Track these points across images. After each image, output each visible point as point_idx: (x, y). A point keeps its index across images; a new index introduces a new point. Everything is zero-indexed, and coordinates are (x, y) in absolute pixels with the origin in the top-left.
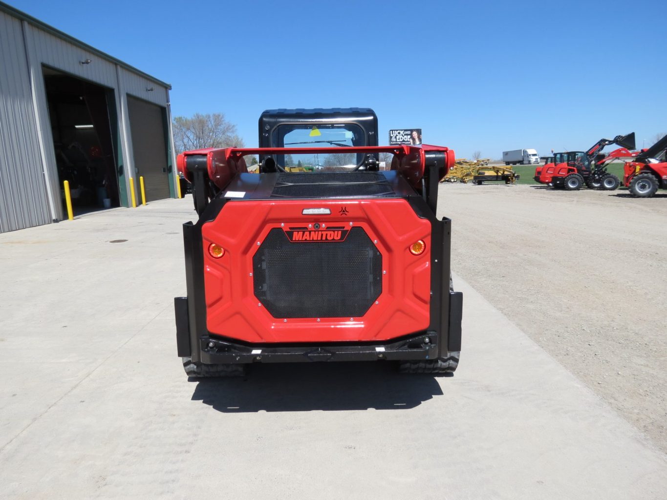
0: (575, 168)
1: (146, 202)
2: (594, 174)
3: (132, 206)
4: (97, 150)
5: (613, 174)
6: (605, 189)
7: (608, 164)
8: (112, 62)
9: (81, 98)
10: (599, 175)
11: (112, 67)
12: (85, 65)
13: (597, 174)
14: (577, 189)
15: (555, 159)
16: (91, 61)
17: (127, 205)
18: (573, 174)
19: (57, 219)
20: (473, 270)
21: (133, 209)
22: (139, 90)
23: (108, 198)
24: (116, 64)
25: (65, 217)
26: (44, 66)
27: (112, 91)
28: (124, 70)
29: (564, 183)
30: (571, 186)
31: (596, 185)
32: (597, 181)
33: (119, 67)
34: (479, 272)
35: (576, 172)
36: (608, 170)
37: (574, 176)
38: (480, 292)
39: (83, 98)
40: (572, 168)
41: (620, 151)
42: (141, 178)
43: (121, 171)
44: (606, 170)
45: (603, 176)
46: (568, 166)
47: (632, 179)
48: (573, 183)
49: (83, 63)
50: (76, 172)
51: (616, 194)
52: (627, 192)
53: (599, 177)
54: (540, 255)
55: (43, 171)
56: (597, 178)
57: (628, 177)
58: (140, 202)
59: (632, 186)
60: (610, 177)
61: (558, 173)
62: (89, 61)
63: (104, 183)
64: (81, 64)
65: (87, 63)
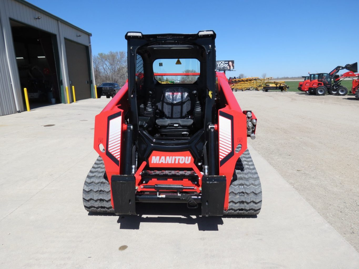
0: (322, 83)
1: (76, 100)
2: (333, 86)
3: (68, 103)
4: (47, 70)
5: (344, 86)
6: (339, 95)
7: (341, 81)
8: (56, 20)
9: (38, 40)
10: (336, 87)
11: (55, 22)
12: (38, 20)
13: (335, 86)
14: (323, 95)
15: (311, 77)
16: (41, 18)
17: (65, 103)
18: (321, 86)
19: (19, 111)
20: (269, 150)
21: (68, 104)
22: (72, 36)
23: (54, 98)
24: (58, 20)
25: (25, 109)
26: (11, 19)
27: (55, 36)
28: (63, 24)
29: (316, 91)
30: (320, 93)
31: (334, 93)
32: (335, 91)
33: (59, 22)
34: (273, 151)
35: (323, 85)
36: (341, 84)
37: (322, 87)
38: (276, 168)
39: (39, 40)
40: (321, 82)
41: (349, 73)
42: (73, 87)
43: (61, 83)
44: (340, 84)
45: (339, 87)
46: (318, 81)
47: (357, 89)
48: (321, 91)
49: (36, 19)
50: (37, 83)
51: (347, 98)
52: (354, 97)
53: (336, 88)
54: (311, 138)
55: (11, 82)
56: (335, 88)
57: (355, 88)
58: (72, 101)
59: (357, 93)
60: (343, 88)
61: (312, 86)
62: (40, 17)
63: (51, 90)
64: (35, 19)
65: (39, 19)
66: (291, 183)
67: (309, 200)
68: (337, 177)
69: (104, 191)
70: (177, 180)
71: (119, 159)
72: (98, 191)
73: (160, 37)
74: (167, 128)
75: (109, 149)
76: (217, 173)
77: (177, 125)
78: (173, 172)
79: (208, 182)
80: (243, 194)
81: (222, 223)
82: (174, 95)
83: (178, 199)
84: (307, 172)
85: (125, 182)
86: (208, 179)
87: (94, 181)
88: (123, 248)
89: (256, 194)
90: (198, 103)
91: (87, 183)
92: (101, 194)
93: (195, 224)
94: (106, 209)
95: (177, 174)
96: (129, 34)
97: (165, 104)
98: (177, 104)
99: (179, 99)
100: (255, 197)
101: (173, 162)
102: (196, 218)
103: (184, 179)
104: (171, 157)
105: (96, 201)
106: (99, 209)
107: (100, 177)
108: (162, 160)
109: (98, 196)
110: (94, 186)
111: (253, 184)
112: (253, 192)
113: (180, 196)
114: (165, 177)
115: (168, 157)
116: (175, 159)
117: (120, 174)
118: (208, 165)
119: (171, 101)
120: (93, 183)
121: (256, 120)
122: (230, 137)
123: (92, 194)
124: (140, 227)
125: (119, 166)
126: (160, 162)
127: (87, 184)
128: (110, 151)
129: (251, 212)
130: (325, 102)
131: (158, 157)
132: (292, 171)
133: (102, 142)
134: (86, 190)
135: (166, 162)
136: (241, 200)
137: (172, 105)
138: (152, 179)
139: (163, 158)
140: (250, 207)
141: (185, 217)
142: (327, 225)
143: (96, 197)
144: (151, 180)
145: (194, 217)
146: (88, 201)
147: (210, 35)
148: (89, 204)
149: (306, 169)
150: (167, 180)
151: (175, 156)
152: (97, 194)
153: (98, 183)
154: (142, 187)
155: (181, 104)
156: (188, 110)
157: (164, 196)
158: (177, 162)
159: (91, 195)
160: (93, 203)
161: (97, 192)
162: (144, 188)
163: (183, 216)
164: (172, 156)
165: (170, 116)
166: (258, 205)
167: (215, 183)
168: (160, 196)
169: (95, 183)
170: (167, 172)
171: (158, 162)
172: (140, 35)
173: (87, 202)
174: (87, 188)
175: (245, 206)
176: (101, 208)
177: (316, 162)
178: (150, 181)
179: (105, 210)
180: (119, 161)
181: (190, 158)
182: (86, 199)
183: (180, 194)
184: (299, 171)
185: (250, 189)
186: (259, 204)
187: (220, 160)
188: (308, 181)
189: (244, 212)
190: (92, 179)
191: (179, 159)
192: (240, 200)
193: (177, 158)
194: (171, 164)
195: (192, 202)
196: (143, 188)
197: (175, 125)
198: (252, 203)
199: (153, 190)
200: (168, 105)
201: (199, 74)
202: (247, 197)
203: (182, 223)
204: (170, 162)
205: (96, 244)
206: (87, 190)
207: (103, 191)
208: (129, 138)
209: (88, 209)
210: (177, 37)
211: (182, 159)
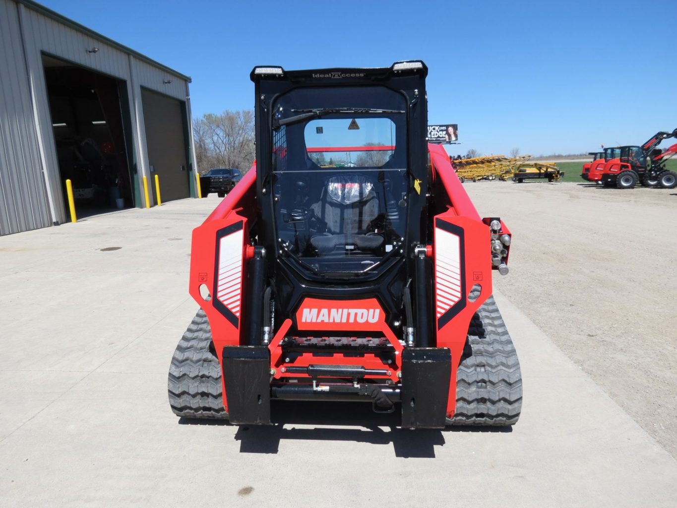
0: (629, 164)
1: (162, 201)
2: (651, 170)
3: (146, 207)
4: (109, 147)
5: (672, 170)
6: (663, 187)
7: (666, 159)
8: (125, 52)
9: (93, 91)
10: (656, 172)
11: (123, 57)
12: (92, 54)
13: (654, 170)
14: (631, 187)
15: (608, 154)
16: (98, 49)
17: (142, 206)
18: (626, 171)
19: (57, 222)
20: (530, 294)
21: (147, 210)
22: (155, 82)
23: (121, 198)
24: (129, 54)
25: (68, 219)
26: (44, 54)
27: (123, 83)
28: (138, 61)
29: (616, 181)
30: (624, 184)
31: (652, 183)
32: (653, 179)
33: (132, 57)
34: (538, 297)
35: (630, 169)
36: (666, 166)
37: (628, 173)
38: (545, 331)
39: (95, 91)
40: (626, 164)
42: (156, 176)
43: (134, 169)
44: (664, 166)
45: (661, 173)
46: (621, 162)
48: (627, 181)
49: (90, 52)
50: (89, 171)
53: (656, 174)
54: (611, 271)
55: (43, 169)
56: (654, 175)
58: (155, 203)
60: (670, 174)
61: (610, 170)
62: (96, 49)
63: (117, 182)
64: (88, 53)
65: (94, 51)
66: (577, 362)
67: (616, 396)
68: (670, 348)
69: (210, 376)
70: (352, 356)
71: (238, 314)
72: (197, 376)
73: (318, 75)
74: (333, 252)
75: (219, 294)
76: (433, 342)
77: (352, 247)
78: (345, 341)
79: (414, 361)
80: (484, 384)
81: (441, 442)
82: (345, 189)
83: (355, 394)
84: (608, 339)
85: (249, 359)
86: (413, 354)
87: (191, 357)
88: (247, 491)
89: (510, 384)
90: (393, 204)
91: (177, 360)
92: (203, 382)
93: (388, 443)
94: (214, 413)
95: (353, 344)
96: (258, 71)
97: (328, 206)
98: (353, 205)
99: (355, 196)
100: (508, 390)
101: (344, 320)
102: (389, 432)
103: (367, 353)
104: (340, 310)
105: (194, 396)
106: (200, 412)
107: (201, 349)
108: (323, 316)
109: (198, 386)
110: (191, 367)
111: (503, 364)
112: (504, 380)
113: (358, 388)
114: (330, 350)
115: (334, 311)
116: (349, 314)
117: (240, 344)
118: (414, 327)
119: (339, 200)
120: (188, 361)
121: (510, 235)
122: (458, 271)
123: (185, 382)
124: (278, 449)
125: (238, 328)
126: (319, 320)
127: (177, 363)
128: (221, 299)
129: (501, 420)
130: (635, 201)
131: (315, 311)
132: (578, 336)
133: (204, 280)
134: (174, 374)
135: (331, 321)
136: (480, 397)
137: (342, 207)
138: (304, 354)
139: (324, 311)
140: (498, 409)
141: (369, 430)
142: (656, 449)
143: (194, 387)
144: (302, 355)
145: (386, 429)
146: (179, 396)
147: (415, 70)
148: (180, 403)
149: (606, 332)
150: (333, 356)
151: (348, 308)
152: (196, 382)
153: (199, 361)
154: (283, 369)
155: (359, 205)
156: (374, 218)
157: (326, 388)
158: (352, 320)
159: (185, 384)
160: (188, 399)
161: (196, 379)
162: (287, 371)
163: (364, 426)
164: (343, 308)
165: (338, 230)
166: (514, 407)
167: (427, 362)
168: (320, 389)
169: (192, 361)
170: (332, 340)
171: (314, 321)
172: (278, 71)
173: (177, 398)
174: (177, 370)
175: (488, 409)
176: (204, 411)
177: (625, 319)
178: (299, 357)
179: (212, 413)
180: (238, 319)
181: (378, 311)
182: (174, 391)
183: (358, 384)
184: (592, 336)
185: (497, 373)
186: (516, 405)
187: (439, 315)
188: (611, 356)
189: (486, 419)
190: (185, 353)
191: (356, 314)
192: (478, 395)
193: (353, 311)
194: (341, 323)
195: (382, 400)
196: (285, 372)
197: (348, 247)
198: (502, 401)
199: (306, 376)
200: (334, 208)
201: (394, 149)
202: (492, 390)
203: (363, 441)
204: (338, 320)
205: (192, 482)
206: (176, 374)
207: (208, 377)
208: (257, 273)
209: (180, 412)
210: (352, 75)
211: (363, 314)
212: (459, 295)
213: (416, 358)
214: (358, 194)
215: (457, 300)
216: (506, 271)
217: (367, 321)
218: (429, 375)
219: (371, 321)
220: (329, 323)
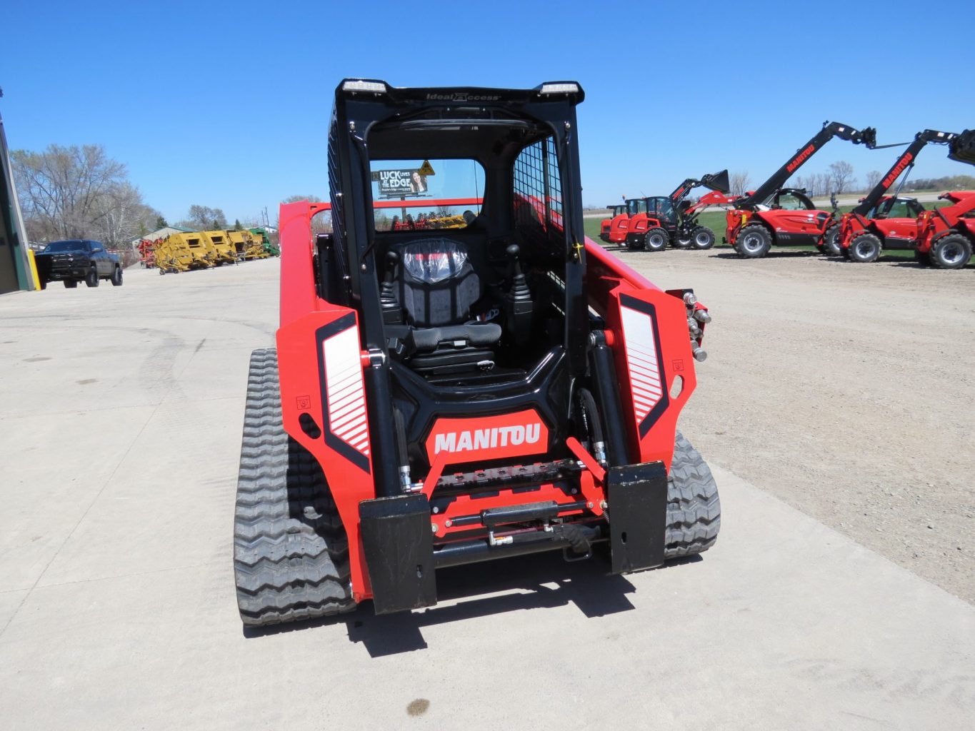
0: (657, 220)
2: (682, 227)
5: (706, 227)
6: (698, 248)
7: (699, 213)
10: (688, 229)
13: (686, 227)
14: (662, 249)
15: (631, 206)
18: (655, 229)
29: (644, 242)
30: (654, 246)
31: (684, 243)
32: (685, 238)
35: (659, 226)
36: (699, 222)
37: (658, 231)
40: (654, 220)
41: (713, 195)
44: (697, 221)
45: (695, 230)
46: (648, 217)
47: (739, 232)
48: (656, 241)
51: (717, 255)
52: (732, 251)
53: (689, 232)
56: (686, 233)
57: (733, 231)
59: (740, 243)
60: (705, 231)
61: (636, 228)
66: (723, 466)
67: (786, 499)
68: (808, 437)
69: (306, 554)
70: (525, 492)
71: (367, 452)
72: (285, 557)
73: (436, 95)
74: (436, 352)
75: (333, 426)
76: (634, 455)
77: (463, 343)
79: (624, 484)
80: (676, 504)
81: (631, 589)
82: (428, 261)
83: (548, 540)
84: (740, 435)
85: (401, 515)
86: (622, 475)
87: (267, 529)
88: (418, 707)
89: (706, 499)
90: (521, 279)
91: (245, 539)
92: (293, 565)
93: (567, 603)
94: (311, 609)
96: (348, 86)
97: (407, 288)
98: (440, 286)
99: (444, 271)
100: (705, 507)
101: (494, 445)
102: (559, 589)
104: (487, 431)
105: (280, 589)
106: (289, 613)
107: (278, 516)
108: (465, 441)
109: (287, 572)
110: (271, 545)
111: (693, 476)
112: (700, 496)
113: (551, 531)
114: (494, 486)
115: (478, 433)
116: (499, 435)
118: (605, 440)
119: (422, 277)
120: (263, 538)
121: (706, 310)
122: (654, 361)
123: (266, 570)
124: (426, 641)
125: (369, 473)
126: (459, 449)
127: (245, 543)
128: (338, 433)
129: (696, 546)
130: (675, 267)
131: (452, 436)
132: (705, 436)
133: (306, 407)
134: (245, 561)
135: (476, 447)
136: (675, 522)
137: (427, 287)
138: (458, 498)
139: (466, 435)
140: (695, 534)
141: (531, 591)
142: (860, 550)
143: (280, 576)
144: (455, 500)
145: (553, 586)
146: (254, 594)
147: (567, 95)
148: (255, 604)
149: (733, 427)
150: (498, 495)
151: (498, 426)
152: (282, 567)
153: (280, 534)
154: (448, 523)
155: (452, 283)
156: (473, 301)
157: (509, 540)
158: (504, 443)
159: (265, 573)
160: (271, 596)
161: (281, 563)
162: (454, 524)
164: (491, 427)
165: (422, 319)
166: (712, 528)
167: (640, 483)
168: (501, 541)
169: (269, 536)
170: (492, 473)
171: (452, 450)
172: (381, 88)
173: (251, 597)
174: (249, 553)
175: (685, 535)
176: (295, 609)
177: (745, 410)
178: (451, 504)
179: (309, 610)
180: (368, 459)
181: (538, 426)
182: (248, 588)
184: (721, 434)
185: (690, 487)
186: (714, 524)
187: (639, 421)
188: (755, 454)
189: (679, 549)
190: (256, 526)
191: (509, 434)
192: (673, 519)
193: (504, 431)
194: (490, 449)
196: (452, 526)
197: (457, 343)
198: (698, 523)
199: (479, 526)
200: (415, 290)
201: (482, 202)
202: (687, 511)
203: (538, 606)
204: (485, 446)
205: (328, 715)
206: (249, 560)
207: (300, 556)
209: (255, 619)
210: (482, 98)
211: (518, 432)
212: (659, 391)
213: (626, 479)
214: (448, 268)
215: (657, 398)
216: (704, 355)
217: (525, 442)
218: (643, 500)
219: (531, 440)
220: (473, 452)
